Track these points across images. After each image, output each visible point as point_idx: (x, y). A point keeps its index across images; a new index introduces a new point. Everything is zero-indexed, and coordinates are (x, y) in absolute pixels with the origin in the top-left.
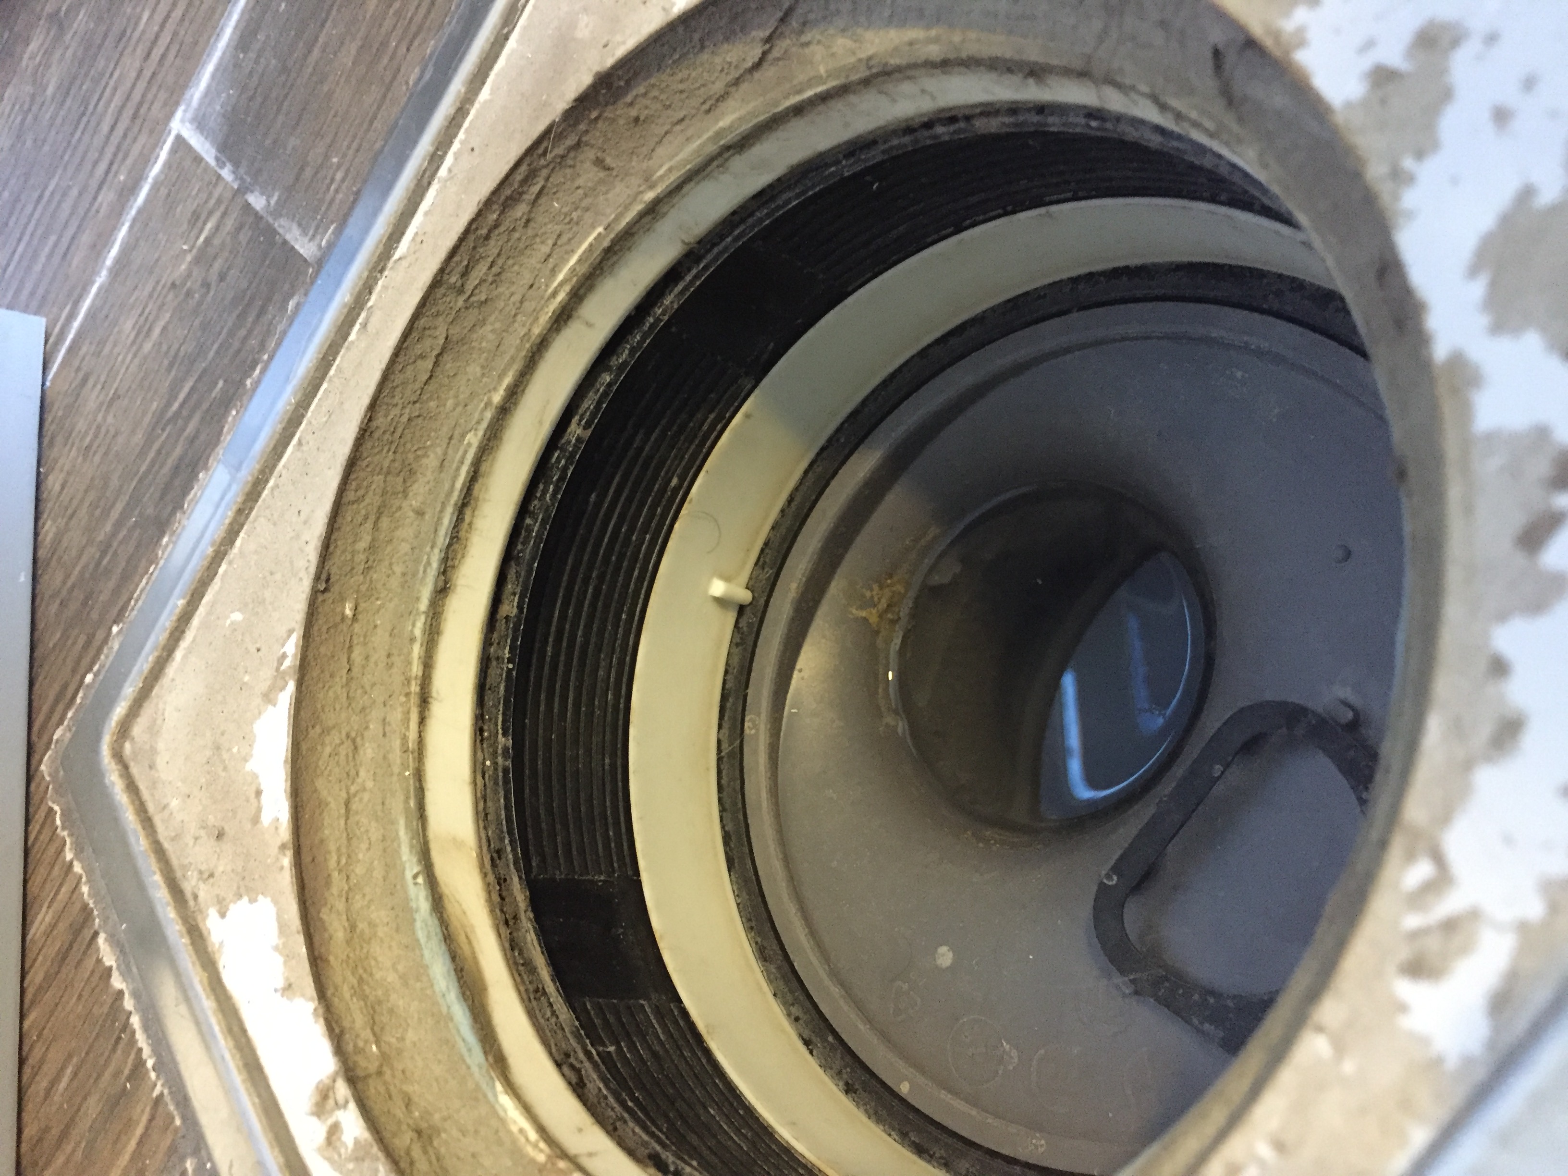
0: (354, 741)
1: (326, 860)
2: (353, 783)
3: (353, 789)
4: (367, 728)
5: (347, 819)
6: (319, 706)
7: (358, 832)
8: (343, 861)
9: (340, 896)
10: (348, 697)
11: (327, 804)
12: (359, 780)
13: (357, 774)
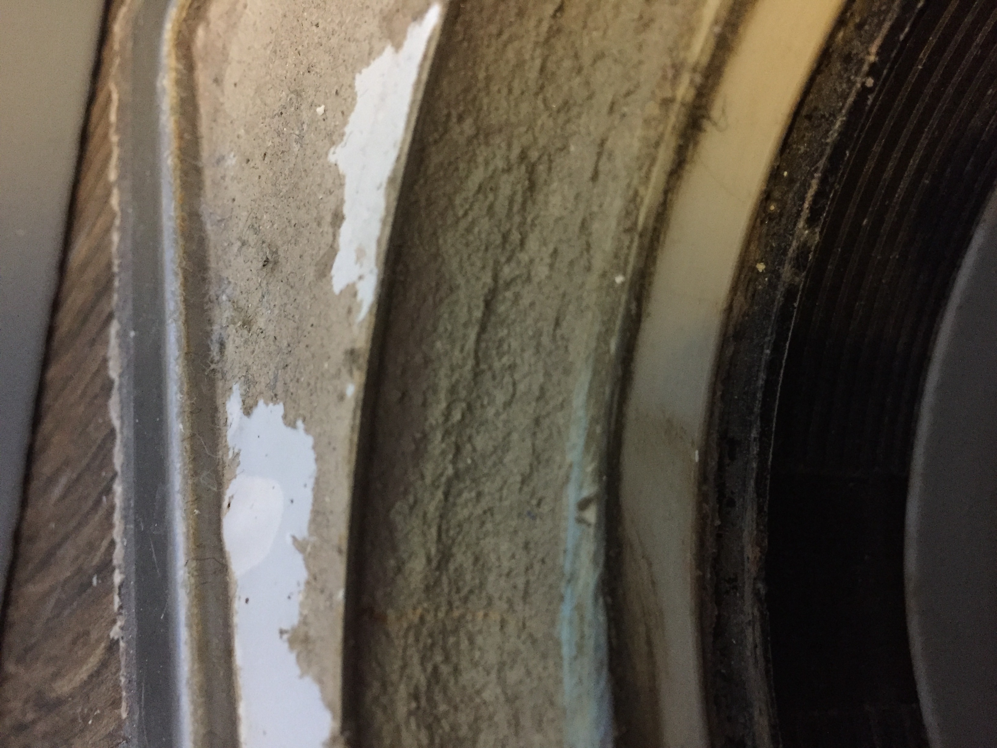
0: (531, 171)
1: (424, 404)
2: (509, 260)
3: (507, 272)
4: (564, 148)
5: (483, 329)
6: (482, 75)
7: (497, 365)
8: (457, 416)
9: (435, 485)
10: (542, 69)
11: (452, 289)
12: (524, 257)
13: (522, 243)
